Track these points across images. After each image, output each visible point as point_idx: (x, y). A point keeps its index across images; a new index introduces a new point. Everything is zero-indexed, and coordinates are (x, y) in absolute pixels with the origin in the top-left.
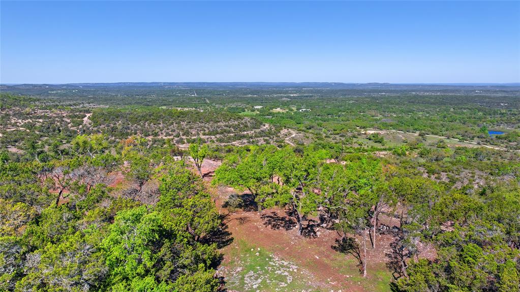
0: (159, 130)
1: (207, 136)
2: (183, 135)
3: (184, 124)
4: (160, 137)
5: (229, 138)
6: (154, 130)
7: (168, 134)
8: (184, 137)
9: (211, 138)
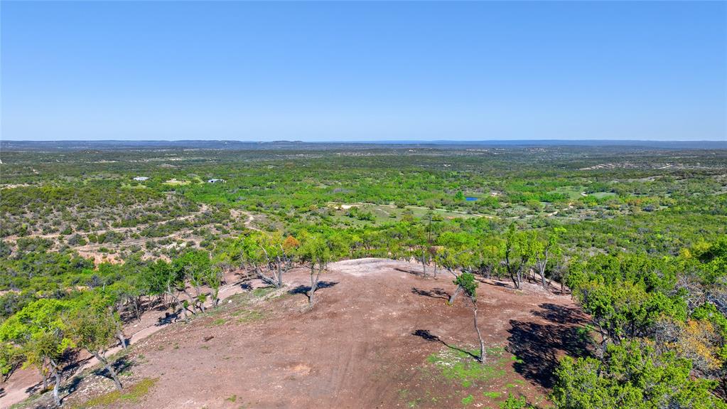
0: (28, 224)
1: (124, 229)
2: (79, 229)
3: (73, 211)
4: (33, 236)
5: (162, 229)
6: (17, 226)
7: (47, 230)
8: (82, 233)
9: (131, 231)
